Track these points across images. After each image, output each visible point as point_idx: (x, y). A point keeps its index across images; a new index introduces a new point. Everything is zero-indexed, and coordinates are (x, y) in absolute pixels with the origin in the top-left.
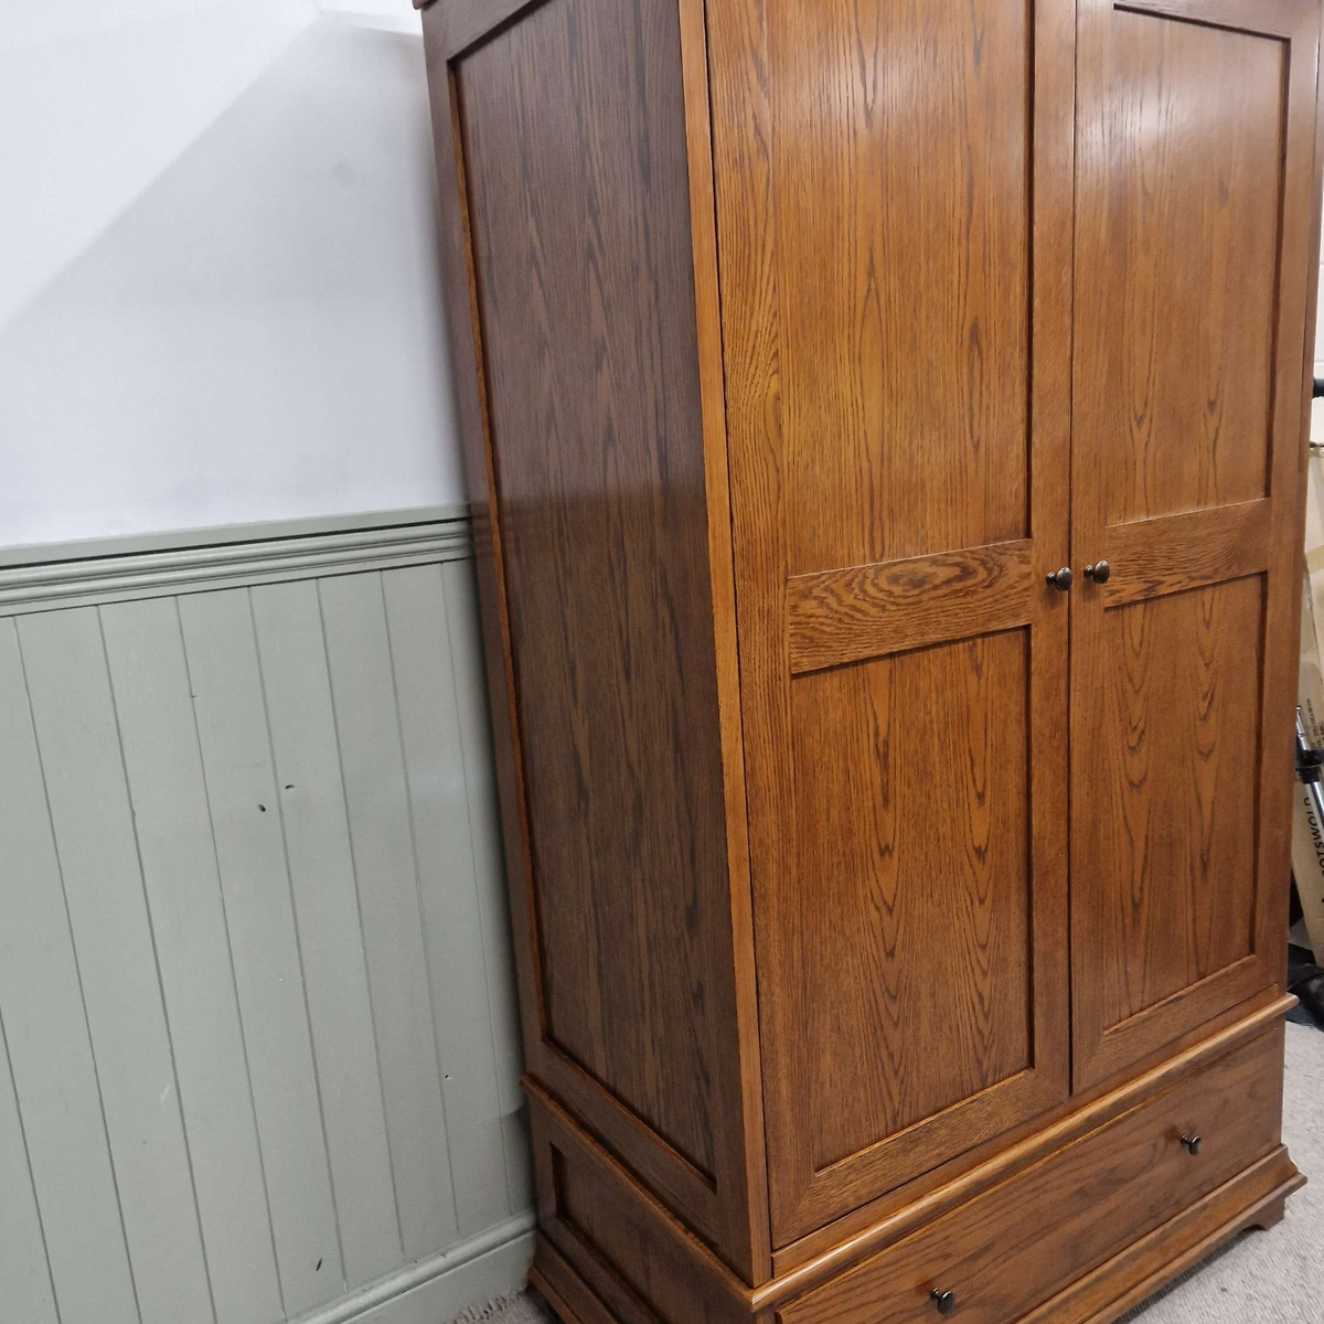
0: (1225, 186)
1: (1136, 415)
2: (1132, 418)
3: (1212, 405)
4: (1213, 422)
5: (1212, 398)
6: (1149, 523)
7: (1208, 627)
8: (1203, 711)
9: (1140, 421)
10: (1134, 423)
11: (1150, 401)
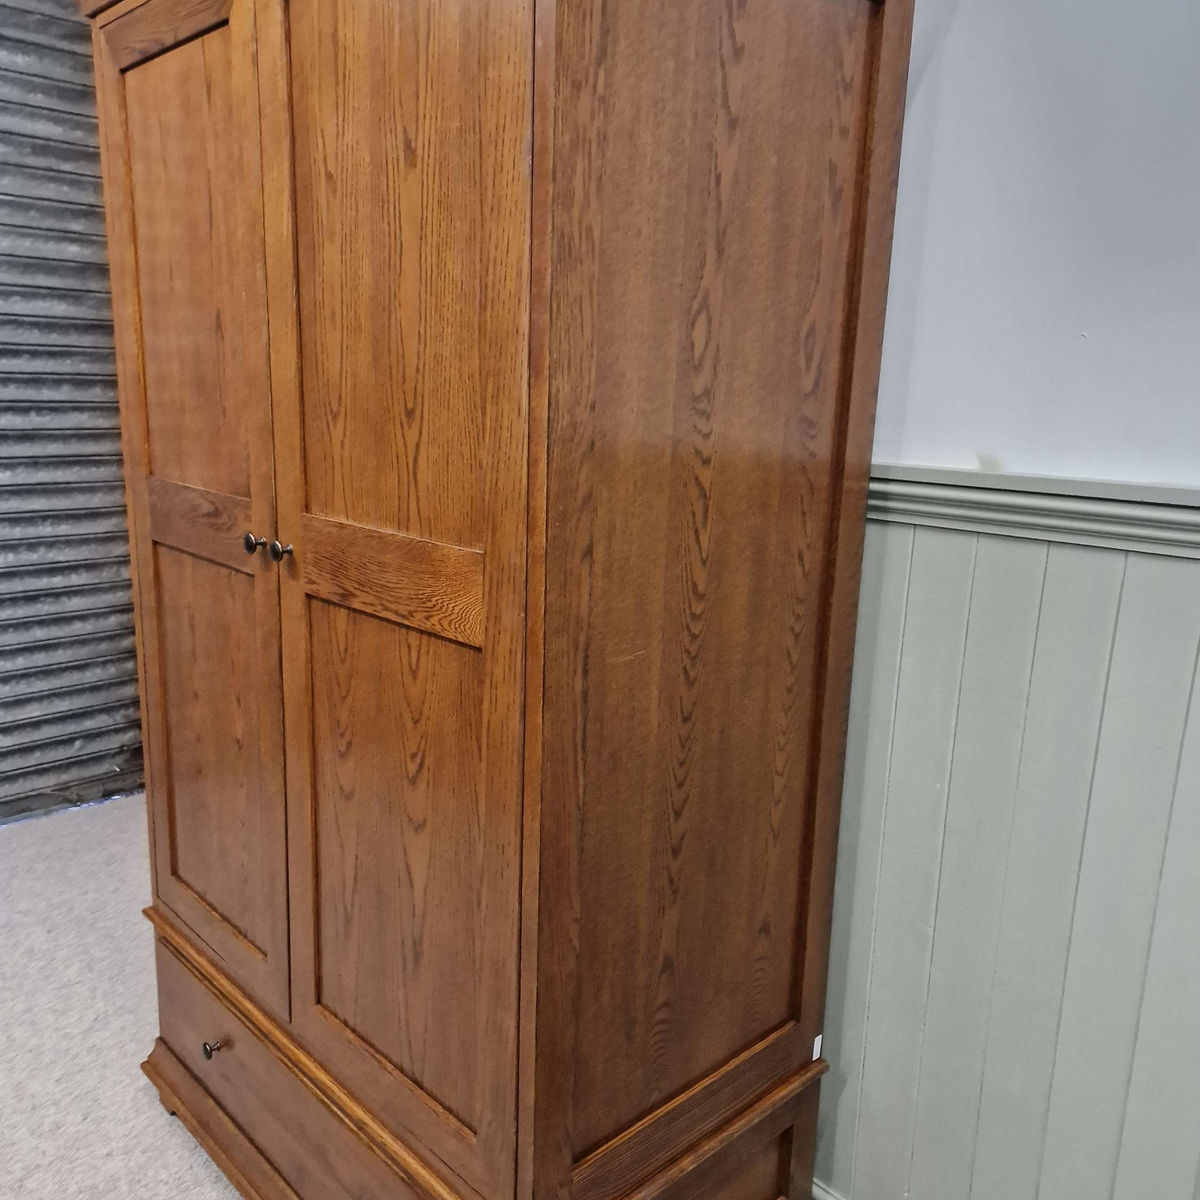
0: (413, 145)
1: (331, 410)
2: (329, 413)
3: (410, 413)
4: (412, 435)
5: (410, 406)
6: (341, 526)
7: (415, 677)
8: (412, 773)
9: (335, 416)
10: (330, 418)
11: (343, 396)
